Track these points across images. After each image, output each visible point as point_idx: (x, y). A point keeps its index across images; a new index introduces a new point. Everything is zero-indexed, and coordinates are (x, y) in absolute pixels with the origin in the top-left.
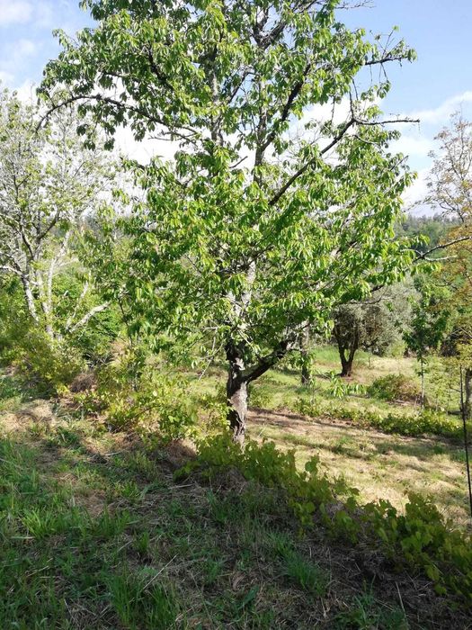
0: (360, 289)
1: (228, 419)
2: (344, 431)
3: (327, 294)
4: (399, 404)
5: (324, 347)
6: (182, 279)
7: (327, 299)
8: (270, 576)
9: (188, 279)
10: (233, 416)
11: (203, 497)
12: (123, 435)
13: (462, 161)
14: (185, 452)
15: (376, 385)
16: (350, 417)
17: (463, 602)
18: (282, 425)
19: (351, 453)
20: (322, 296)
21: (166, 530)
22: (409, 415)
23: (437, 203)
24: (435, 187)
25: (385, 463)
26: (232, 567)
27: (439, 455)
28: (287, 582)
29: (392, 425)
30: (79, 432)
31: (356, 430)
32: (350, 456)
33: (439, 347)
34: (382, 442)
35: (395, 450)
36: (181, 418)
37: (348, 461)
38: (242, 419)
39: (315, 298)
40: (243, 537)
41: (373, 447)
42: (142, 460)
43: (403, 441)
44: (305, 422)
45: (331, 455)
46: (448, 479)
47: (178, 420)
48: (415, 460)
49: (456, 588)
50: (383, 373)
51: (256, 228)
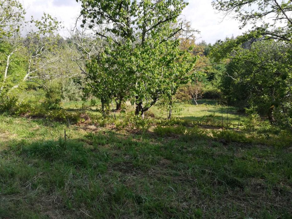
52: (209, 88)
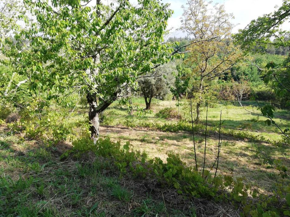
0: (149, 66)
1: (90, 130)
2: (146, 132)
3: (134, 69)
4: (170, 120)
5: (138, 97)
6: (59, 61)
7: (134, 71)
8: (105, 197)
9: (62, 61)
10: (92, 129)
11: (75, 166)
12: (34, 141)
13: (195, 10)
14: (67, 147)
15: (160, 112)
16: (149, 126)
17: (189, 196)
18: (118, 132)
19: (149, 141)
20: (132, 70)
21: (54, 183)
22: (173, 123)
23: (185, 30)
24: (184, 22)
25: (163, 144)
26: (87, 195)
27: (185, 139)
28: (113, 198)
29: (166, 128)
30: (10, 142)
31: (151, 132)
32: (148, 142)
33: (187, 95)
34: (162, 135)
35: (167, 138)
36: (64, 131)
37: (147, 145)
38: (97, 130)
39: (128, 71)
40: (93, 181)
41: (158, 138)
42: (43, 152)
43: (170, 134)
44: (129, 130)
45: (140, 143)
46: (188, 148)
47: (62, 132)
48: (175, 142)
49: (186, 191)
50: (163, 107)
51: (99, 37)
52: (262, 87)
